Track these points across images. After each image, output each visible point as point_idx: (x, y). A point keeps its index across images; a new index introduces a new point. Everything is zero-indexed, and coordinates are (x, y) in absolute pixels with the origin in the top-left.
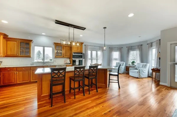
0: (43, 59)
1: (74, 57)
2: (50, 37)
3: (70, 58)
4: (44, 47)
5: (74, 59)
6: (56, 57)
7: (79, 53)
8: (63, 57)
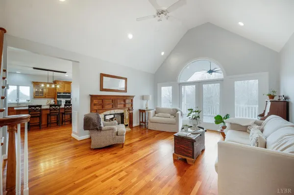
0: (18, 100)
1: (59, 97)
2: (25, 74)
3: (54, 99)
4: (18, 86)
5: (58, 99)
6: (35, 97)
7: (66, 93)
8: (45, 97)
